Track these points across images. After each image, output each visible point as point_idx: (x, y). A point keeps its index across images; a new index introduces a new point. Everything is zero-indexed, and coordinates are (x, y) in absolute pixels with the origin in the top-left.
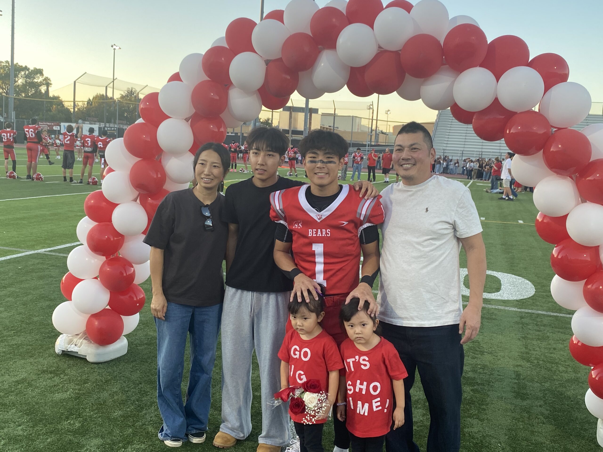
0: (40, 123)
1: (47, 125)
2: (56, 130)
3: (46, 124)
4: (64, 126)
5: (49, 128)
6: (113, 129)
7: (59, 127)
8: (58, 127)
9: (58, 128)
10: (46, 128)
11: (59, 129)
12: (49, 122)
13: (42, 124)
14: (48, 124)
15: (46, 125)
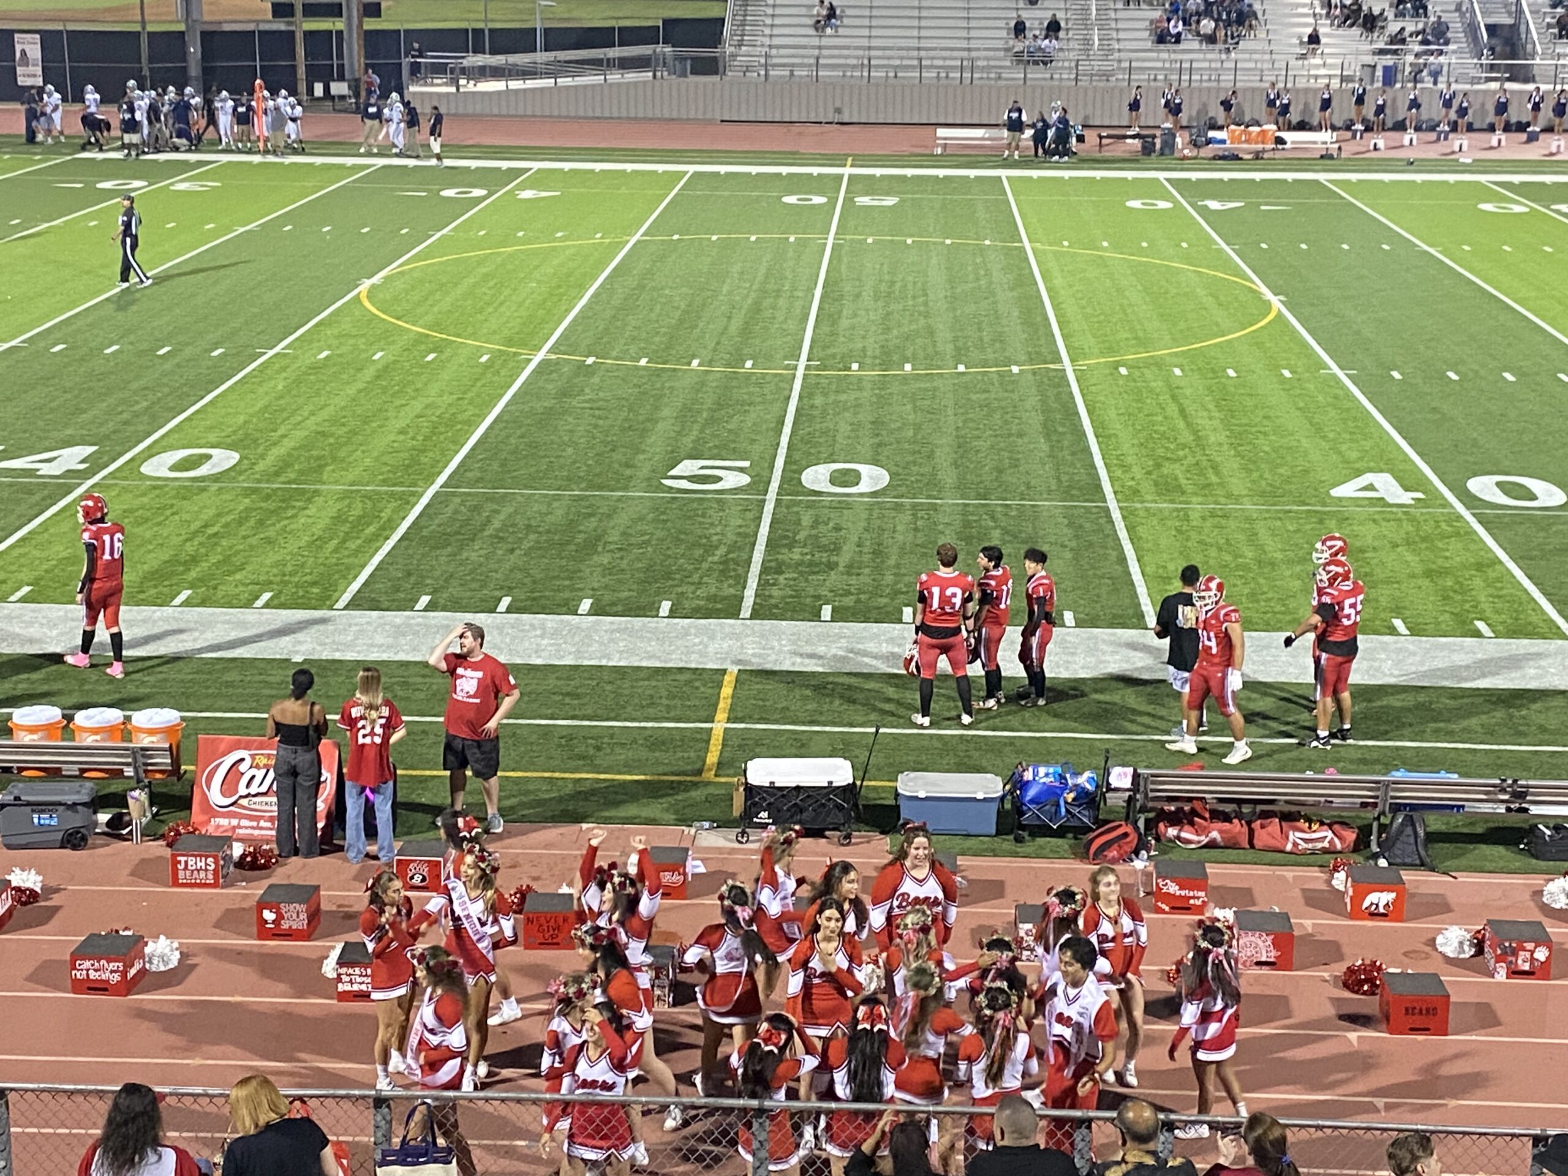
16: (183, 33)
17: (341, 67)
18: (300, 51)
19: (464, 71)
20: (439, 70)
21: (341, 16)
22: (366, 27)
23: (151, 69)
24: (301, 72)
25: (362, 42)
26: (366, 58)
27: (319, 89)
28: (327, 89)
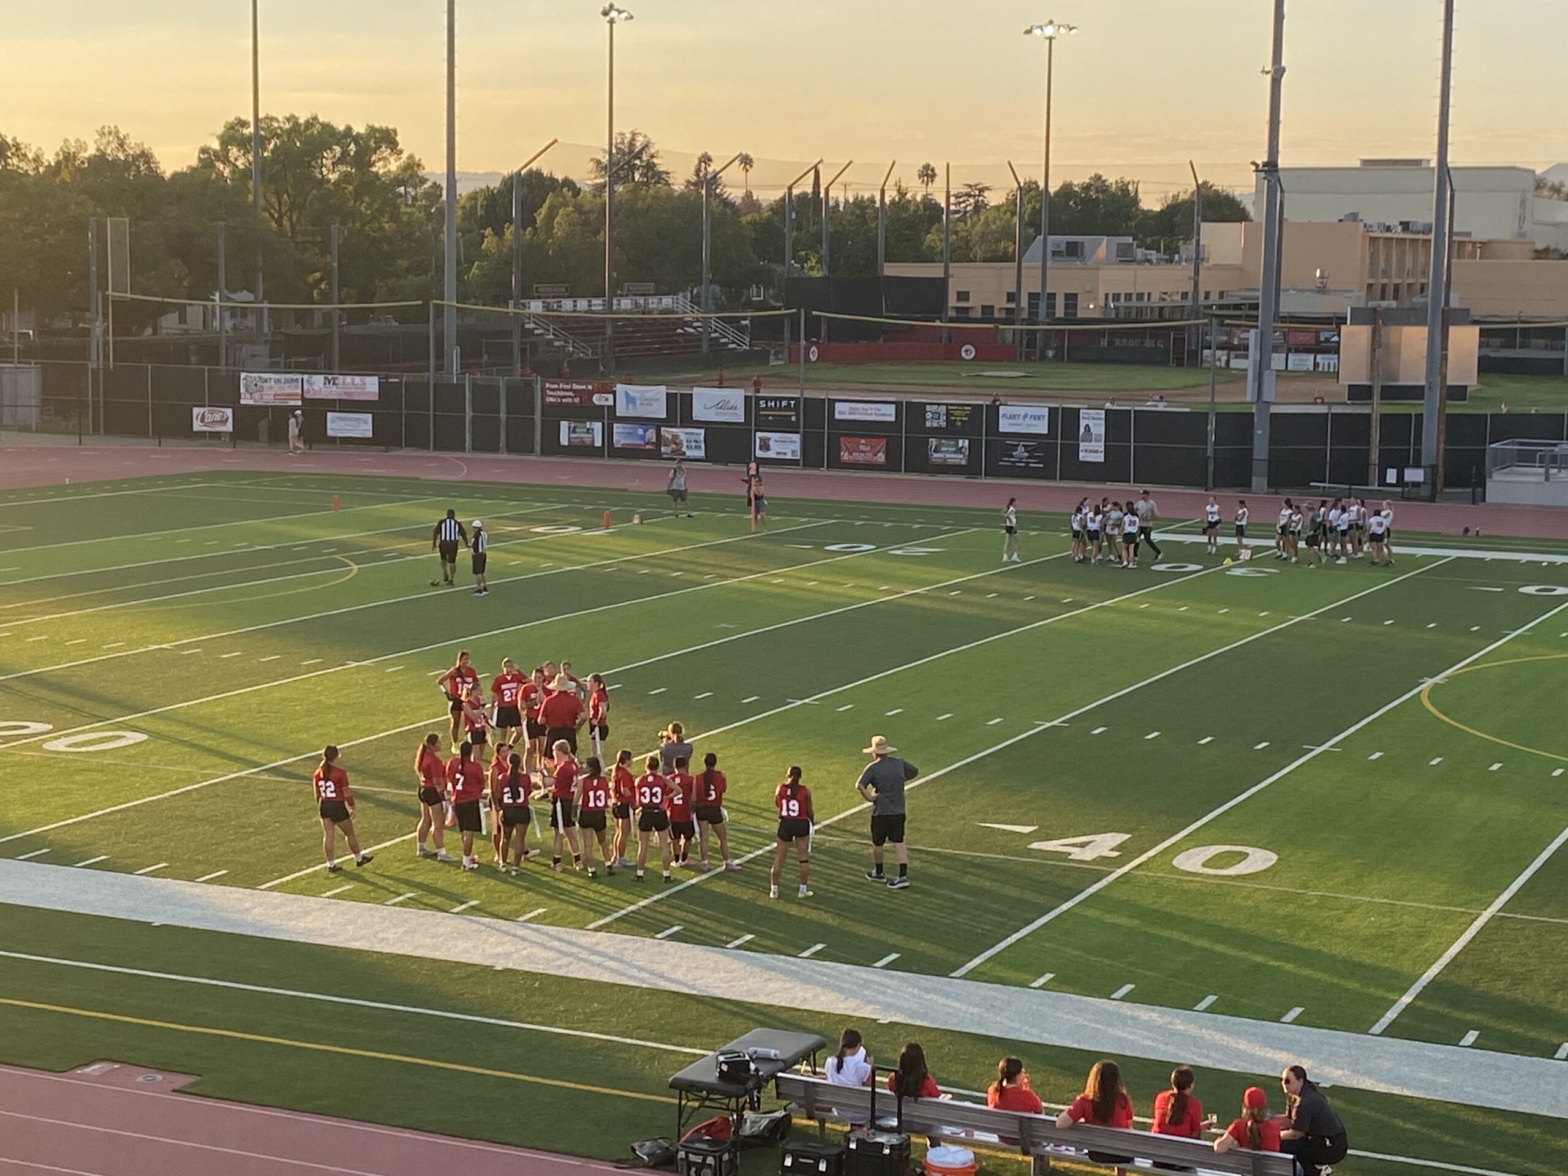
0: (547, 385)
1: (571, 390)
2: (603, 406)
3: (569, 387)
4: (627, 394)
5: (577, 400)
6: (784, 403)
7: (611, 396)
8: (606, 396)
9: (607, 399)
10: (570, 400)
11: (612, 403)
12: (578, 383)
13: (556, 386)
14: (576, 387)
15: (567, 390)
16: (1253, 414)
17: (1418, 453)
18: (1375, 435)
19: (1554, 459)
20: (1526, 458)
21: (1422, 398)
22: (1449, 411)
23: (1215, 450)
24: (1375, 457)
25: (1442, 427)
26: (1446, 444)
27: (1391, 476)
28: (1400, 476)
